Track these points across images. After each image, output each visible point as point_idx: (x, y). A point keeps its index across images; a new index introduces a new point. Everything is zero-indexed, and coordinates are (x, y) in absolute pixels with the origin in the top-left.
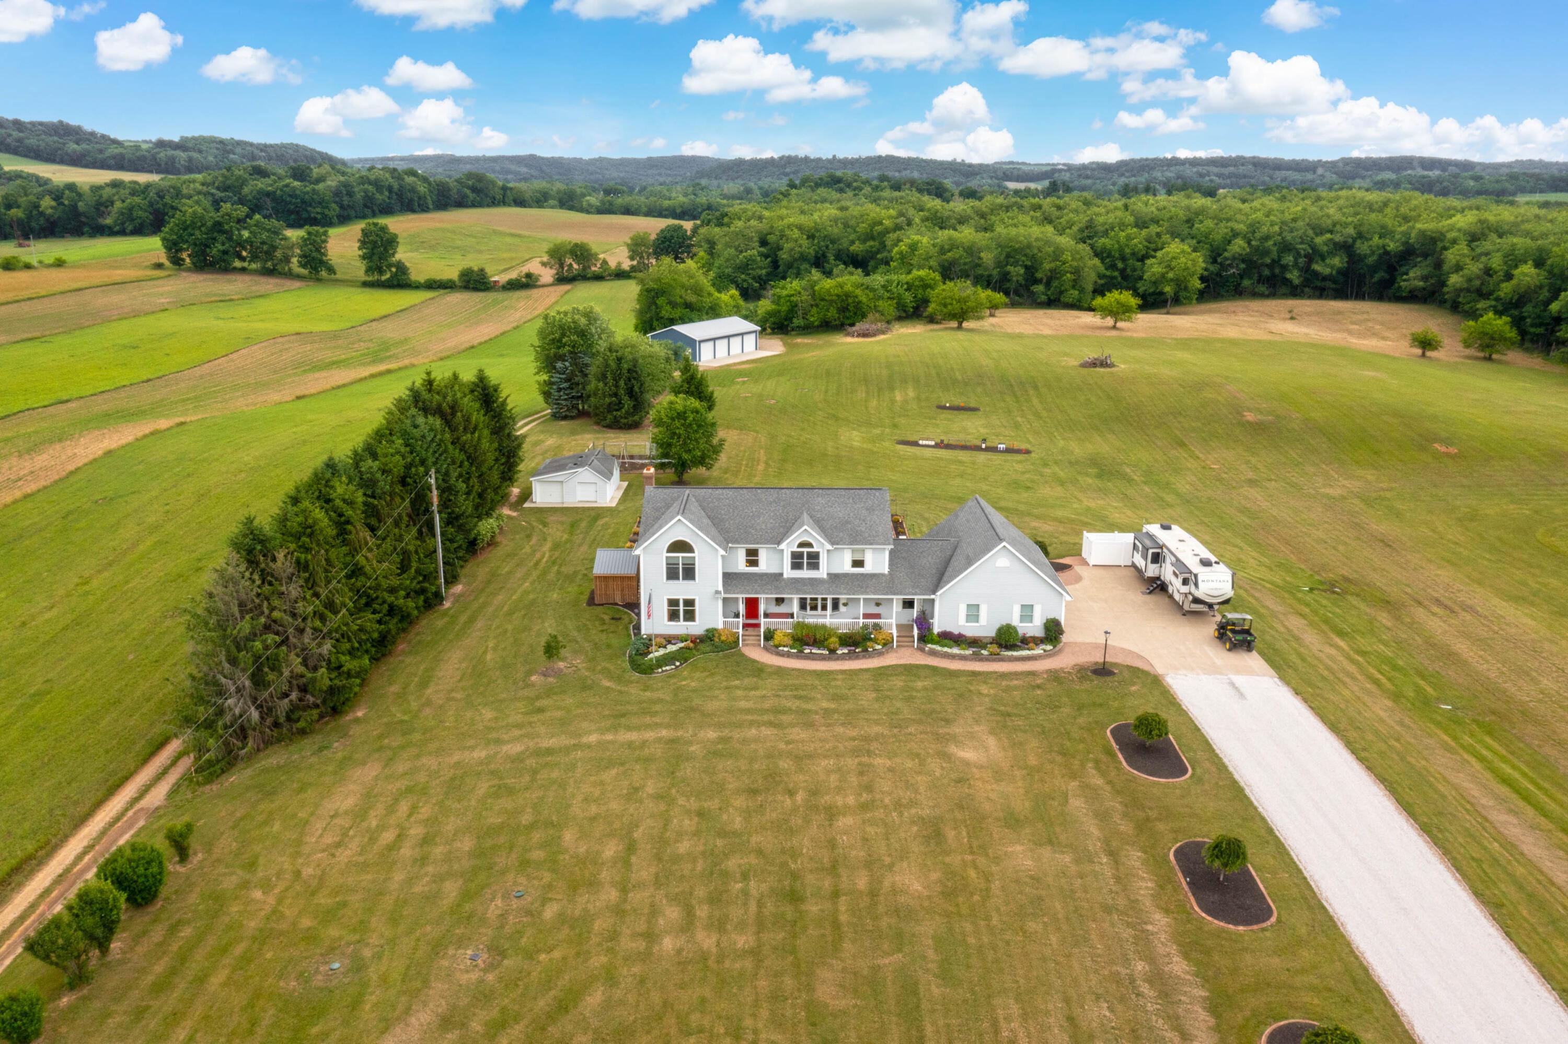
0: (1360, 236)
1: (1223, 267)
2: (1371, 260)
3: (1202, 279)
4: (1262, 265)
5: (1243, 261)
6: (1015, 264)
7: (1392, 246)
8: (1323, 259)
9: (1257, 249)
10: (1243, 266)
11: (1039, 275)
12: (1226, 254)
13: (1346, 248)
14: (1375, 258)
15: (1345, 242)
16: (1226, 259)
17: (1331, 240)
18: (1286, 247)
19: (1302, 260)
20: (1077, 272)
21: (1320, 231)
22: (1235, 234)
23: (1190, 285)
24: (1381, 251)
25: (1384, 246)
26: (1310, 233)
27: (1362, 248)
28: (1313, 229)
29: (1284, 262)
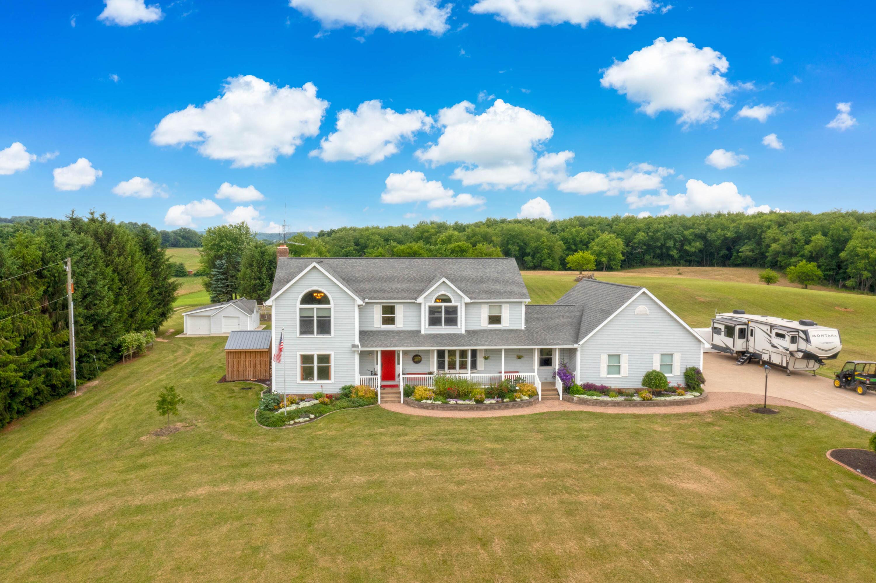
0: (709, 230)
1: (633, 248)
2: (718, 243)
3: (623, 254)
4: (656, 247)
5: (645, 245)
6: (513, 244)
7: (729, 234)
8: (690, 244)
9: (652, 238)
10: (645, 247)
11: (528, 250)
12: (635, 241)
13: (702, 237)
14: (720, 241)
15: (701, 234)
16: (635, 243)
17: (694, 232)
18: (669, 237)
19: (678, 244)
20: (550, 248)
21: (687, 228)
22: (639, 230)
23: (617, 257)
24: (723, 238)
25: (724, 235)
26: (681, 228)
27: (711, 236)
28: (682, 226)
29: (668, 245)
